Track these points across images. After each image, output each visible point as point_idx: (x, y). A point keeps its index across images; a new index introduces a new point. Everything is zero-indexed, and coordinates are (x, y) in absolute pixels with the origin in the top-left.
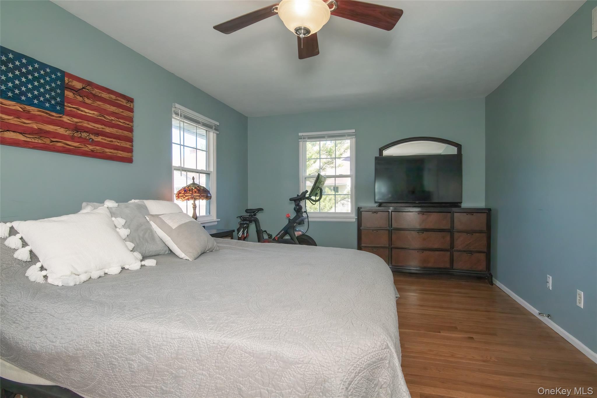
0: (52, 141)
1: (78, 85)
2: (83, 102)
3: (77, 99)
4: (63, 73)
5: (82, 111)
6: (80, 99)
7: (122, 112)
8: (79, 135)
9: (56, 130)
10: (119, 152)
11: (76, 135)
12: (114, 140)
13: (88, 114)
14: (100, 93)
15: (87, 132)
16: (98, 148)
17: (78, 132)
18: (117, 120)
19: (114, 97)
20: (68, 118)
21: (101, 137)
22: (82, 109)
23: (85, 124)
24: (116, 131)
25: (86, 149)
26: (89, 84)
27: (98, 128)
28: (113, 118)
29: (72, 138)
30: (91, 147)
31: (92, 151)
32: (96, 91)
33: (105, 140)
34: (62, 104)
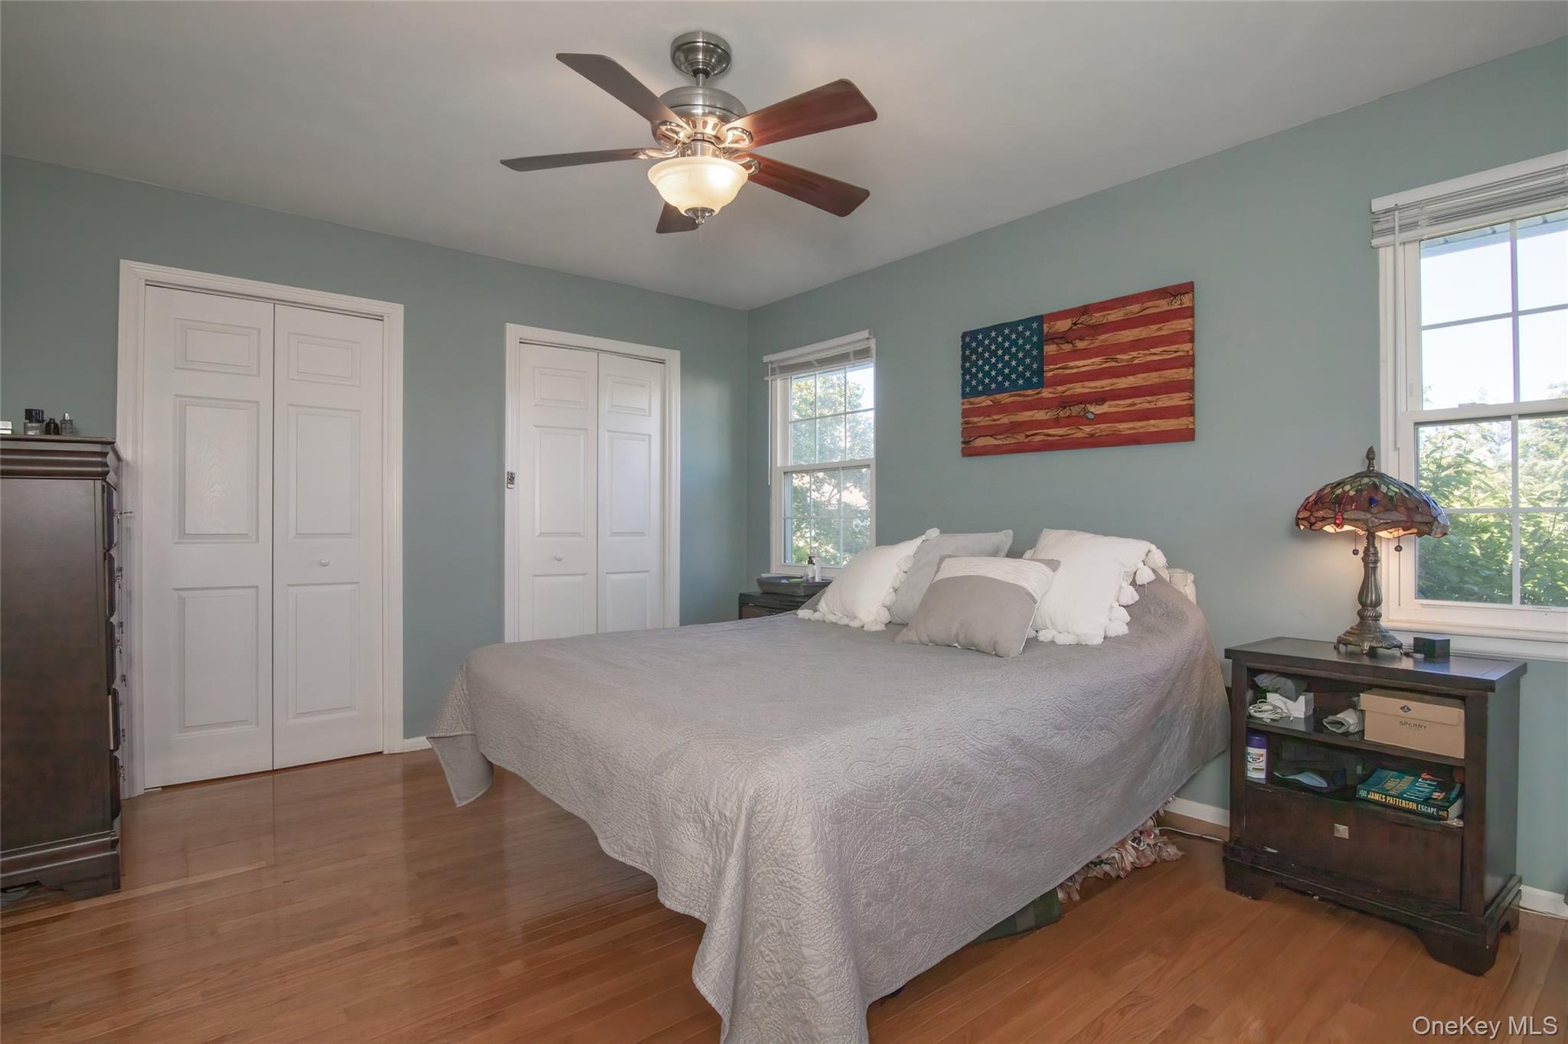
0: (1027, 436)
1: (1063, 325)
2: (1075, 350)
3: (1063, 349)
4: (1040, 319)
5: (1071, 368)
6: (1067, 347)
7: (1160, 329)
8: (1068, 413)
9: (1032, 416)
10: (1153, 422)
11: (1062, 414)
12: (1138, 400)
13: (1083, 369)
14: (1104, 316)
15: (1081, 403)
16: (1102, 426)
17: (1065, 408)
18: (1146, 352)
19: (1135, 308)
20: (1050, 390)
21: (1108, 403)
22: (1071, 364)
23: (1079, 389)
24: (1143, 378)
25: (1080, 435)
26: (1086, 310)
27: (1103, 388)
28: (1134, 354)
29: (1057, 422)
30: (1088, 429)
31: (1092, 436)
32: (1097, 318)
33: (1116, 406)
34: (1040, 372)
